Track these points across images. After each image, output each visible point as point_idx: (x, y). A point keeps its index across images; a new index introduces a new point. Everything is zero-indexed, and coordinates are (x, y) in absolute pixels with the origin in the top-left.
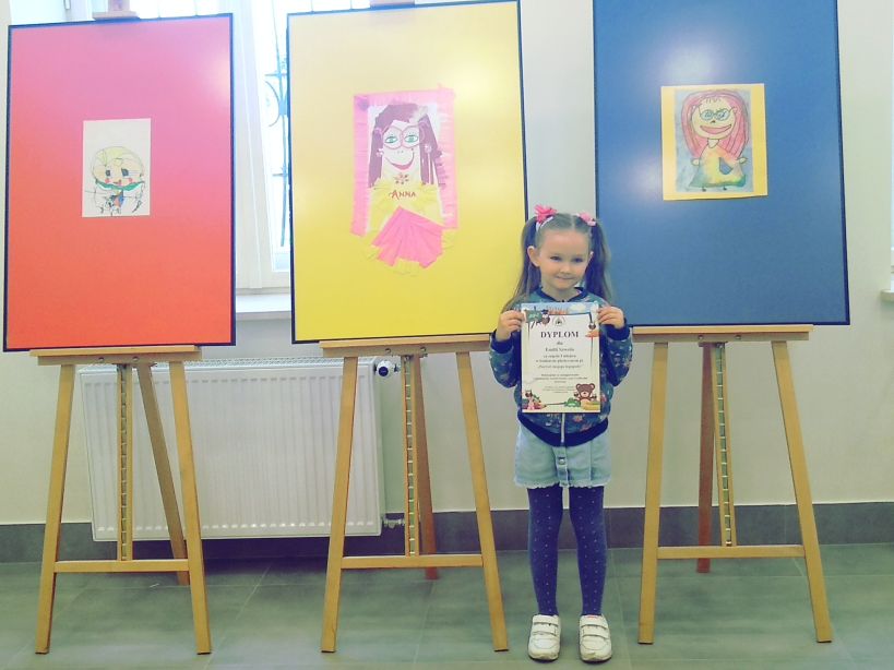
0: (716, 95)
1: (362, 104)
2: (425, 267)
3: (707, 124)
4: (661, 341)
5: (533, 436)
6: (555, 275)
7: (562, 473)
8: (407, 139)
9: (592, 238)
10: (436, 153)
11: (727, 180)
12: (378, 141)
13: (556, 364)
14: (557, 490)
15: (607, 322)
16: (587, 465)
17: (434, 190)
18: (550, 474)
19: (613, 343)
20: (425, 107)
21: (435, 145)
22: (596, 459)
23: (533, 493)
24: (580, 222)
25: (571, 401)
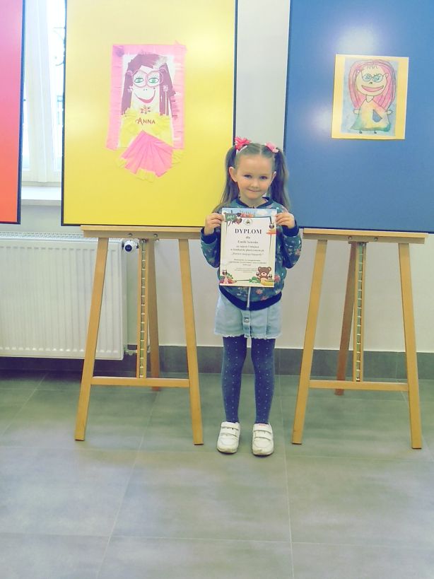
0: (374, 63)
1: (119, 52)
2: (159, 176)
3: (367, 84)
4: (323, 239)
5: (228, 302)
6: (248, 189)
7: (246, 328)
8: (151, 81)
9: (276, 161)
10: (172, 92)
11: (377, 126)
12: (129, 81)
13: (245, 252)
14: (242, 340)
15: (283, 224)
16: (264, 324)
17: (168, 119)
18: (238, 328)
19: (286, 239)
20: (165, 58)
21: (170, 86)
22: (271, 320)
23: (226, 340)
24: (267, 150)
25: (254, 278)
